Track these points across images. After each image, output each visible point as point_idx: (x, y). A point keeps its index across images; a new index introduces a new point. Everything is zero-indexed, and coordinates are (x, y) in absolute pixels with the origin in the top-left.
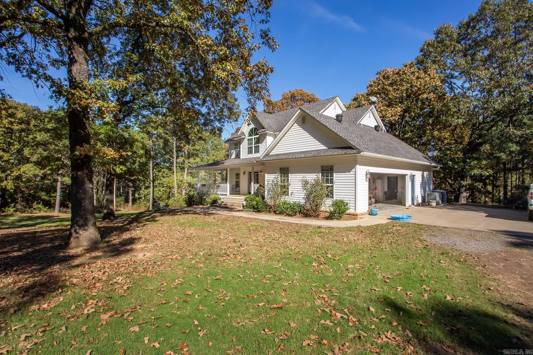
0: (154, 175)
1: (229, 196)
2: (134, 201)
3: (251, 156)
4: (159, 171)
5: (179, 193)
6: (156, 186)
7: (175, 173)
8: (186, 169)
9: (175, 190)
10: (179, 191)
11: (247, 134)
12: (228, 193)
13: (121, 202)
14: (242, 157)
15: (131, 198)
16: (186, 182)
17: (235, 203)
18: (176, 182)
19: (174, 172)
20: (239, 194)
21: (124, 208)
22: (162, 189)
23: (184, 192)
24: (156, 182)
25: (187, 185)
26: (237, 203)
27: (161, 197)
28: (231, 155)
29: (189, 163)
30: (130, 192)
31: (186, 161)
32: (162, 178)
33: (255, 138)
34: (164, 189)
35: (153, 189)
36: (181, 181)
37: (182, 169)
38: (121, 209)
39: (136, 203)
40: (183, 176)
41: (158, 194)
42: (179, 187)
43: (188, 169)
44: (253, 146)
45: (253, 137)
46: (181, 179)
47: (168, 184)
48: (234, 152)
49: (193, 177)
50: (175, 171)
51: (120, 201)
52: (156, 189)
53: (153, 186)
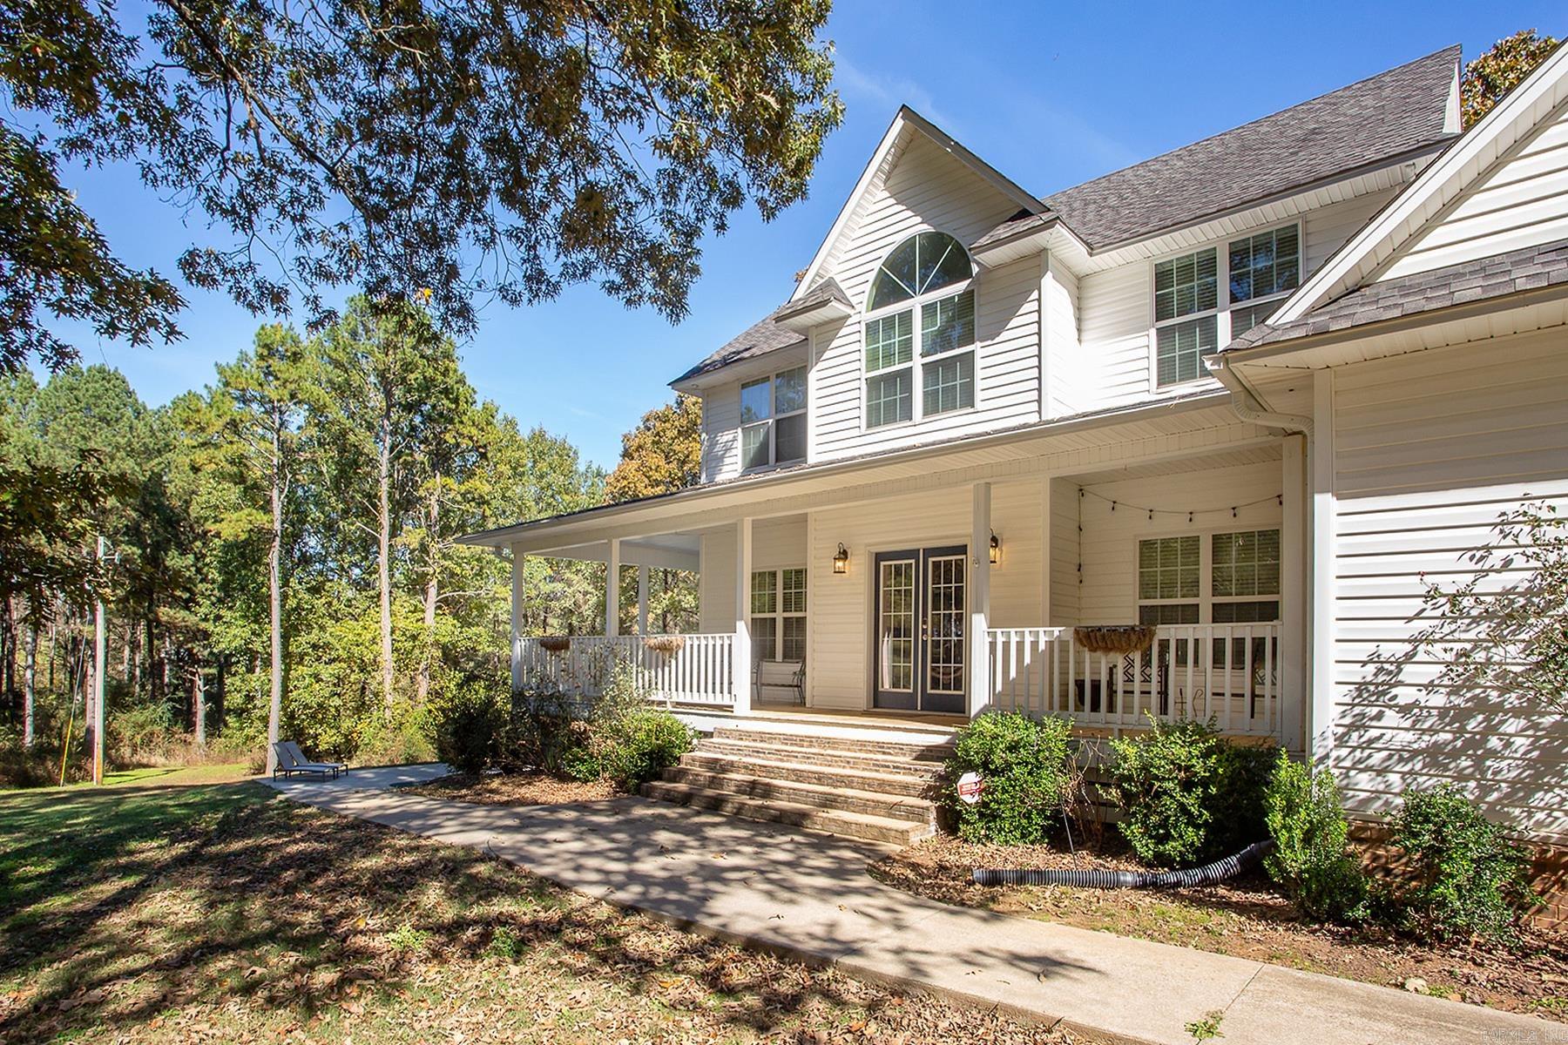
0: (292, 603)
1: (746, 717)
2: (215, 721)
3: (895, 437)
4: (315, 590)
5: (404, 692)
6: (302, 657)
7: (385, 599)
8: (435, 582)
9: (386, 678)
10: (404, 682)
11: (860, 291)
12: (743, 703)
13: (156, 728)
14: (816, 452)
15: (201, 708)
16: (430, 640)
17: (847, 782)
18: (387, 641)
19: (379, 595)
20: (799, 704)
21: (168, 754)
22: (327, 672)
23: (424, 686)
24: (302, 641)
25: (439, 653)
26: (865, 784)
27: (320, 705)
28: (713, 461)
29: (445, 556)
30: (200, 683)
31: (434, 548)
32: (330, 623)
33: (928, 310)
34: (335, 668)
35: (287, 670)
36: (414, 638)
37: (417, 585)
38: (153, 761)
39: (225, 731)
40: (419, 615)
41: (307, 694)
42: (404, 661)
43: (441, 585)
44: (917, 363)
45: (916, 304)
46: (411, 626)
47: (355, 650)
48: (739, 444)
49: (466, 623)
50: (385, 589)
51: (153, 722)
52: (299, 671)
53: (286, 655)
